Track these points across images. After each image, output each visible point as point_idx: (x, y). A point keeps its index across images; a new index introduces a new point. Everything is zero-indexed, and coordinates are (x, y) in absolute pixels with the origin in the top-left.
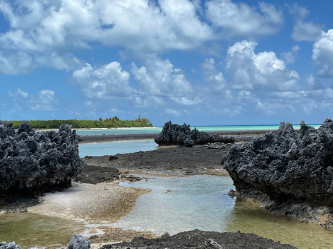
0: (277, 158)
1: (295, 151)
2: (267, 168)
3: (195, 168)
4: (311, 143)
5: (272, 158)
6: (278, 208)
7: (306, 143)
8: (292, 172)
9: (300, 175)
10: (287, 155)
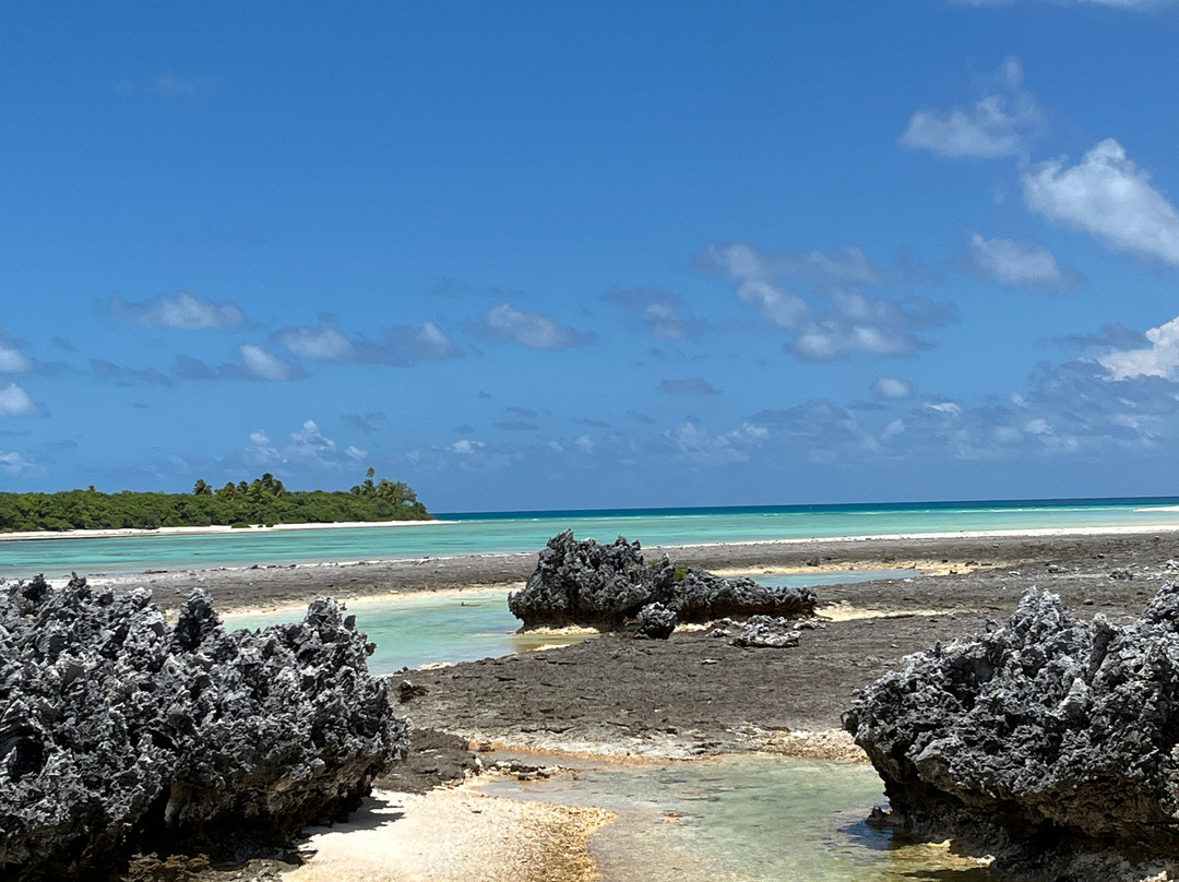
0: (1030, 719)
1: (1082, 700)
2: (1004, 749)
3: (723, 728)
4: (1125, 680)
5: (1014, 721)
6: (1035, 866)
7: (1114, 681)
8: (1075, 762)
9: (1098, 771)
10: (1057, 713)
